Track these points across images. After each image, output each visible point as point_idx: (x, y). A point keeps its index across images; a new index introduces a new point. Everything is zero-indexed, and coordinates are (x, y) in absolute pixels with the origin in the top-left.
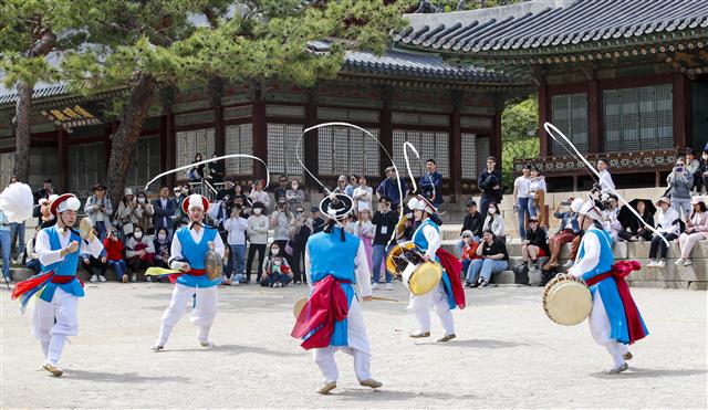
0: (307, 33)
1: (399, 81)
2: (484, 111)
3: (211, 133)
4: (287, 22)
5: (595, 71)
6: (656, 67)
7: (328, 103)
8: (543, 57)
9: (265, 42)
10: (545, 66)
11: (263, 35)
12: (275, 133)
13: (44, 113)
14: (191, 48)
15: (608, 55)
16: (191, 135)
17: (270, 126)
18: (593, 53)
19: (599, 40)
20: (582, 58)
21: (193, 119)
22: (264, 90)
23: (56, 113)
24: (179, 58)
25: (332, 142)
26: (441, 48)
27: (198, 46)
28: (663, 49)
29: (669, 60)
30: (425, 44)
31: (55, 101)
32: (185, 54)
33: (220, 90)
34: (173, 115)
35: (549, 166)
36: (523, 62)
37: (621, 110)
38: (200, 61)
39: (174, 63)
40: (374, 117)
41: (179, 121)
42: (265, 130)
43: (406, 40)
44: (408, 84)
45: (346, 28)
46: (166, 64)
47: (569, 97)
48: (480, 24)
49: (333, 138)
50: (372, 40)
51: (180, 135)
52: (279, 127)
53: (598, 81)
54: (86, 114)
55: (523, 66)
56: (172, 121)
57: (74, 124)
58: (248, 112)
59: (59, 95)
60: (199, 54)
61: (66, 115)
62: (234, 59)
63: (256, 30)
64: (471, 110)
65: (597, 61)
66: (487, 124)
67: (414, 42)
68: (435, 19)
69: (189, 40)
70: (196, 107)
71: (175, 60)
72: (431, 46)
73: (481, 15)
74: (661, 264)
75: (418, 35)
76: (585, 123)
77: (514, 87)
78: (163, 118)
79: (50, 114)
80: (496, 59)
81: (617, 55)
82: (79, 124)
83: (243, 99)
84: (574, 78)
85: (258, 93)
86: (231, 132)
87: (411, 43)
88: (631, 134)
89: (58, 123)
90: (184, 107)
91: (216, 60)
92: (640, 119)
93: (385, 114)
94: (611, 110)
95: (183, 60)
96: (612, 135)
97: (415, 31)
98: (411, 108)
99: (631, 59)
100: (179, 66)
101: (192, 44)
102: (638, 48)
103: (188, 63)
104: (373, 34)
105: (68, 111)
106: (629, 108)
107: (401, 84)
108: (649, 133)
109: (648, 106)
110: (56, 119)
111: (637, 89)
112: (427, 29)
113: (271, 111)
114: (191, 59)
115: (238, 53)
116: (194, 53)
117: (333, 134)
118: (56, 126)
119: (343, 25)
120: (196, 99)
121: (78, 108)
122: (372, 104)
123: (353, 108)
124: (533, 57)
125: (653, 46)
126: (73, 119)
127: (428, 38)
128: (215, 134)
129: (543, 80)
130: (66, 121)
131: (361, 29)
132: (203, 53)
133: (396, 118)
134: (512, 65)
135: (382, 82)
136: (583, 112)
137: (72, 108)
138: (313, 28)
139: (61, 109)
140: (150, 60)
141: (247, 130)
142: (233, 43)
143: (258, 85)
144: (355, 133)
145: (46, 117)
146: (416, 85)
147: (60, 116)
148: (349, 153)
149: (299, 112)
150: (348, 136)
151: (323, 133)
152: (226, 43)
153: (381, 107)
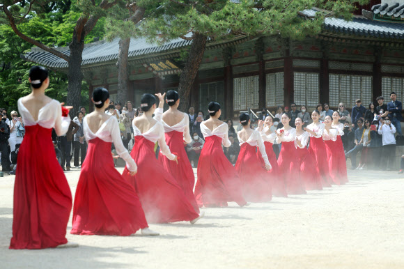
1: (385, 43)
3: (257, 78)
7: (336, 58)
11: (269, 8)
12: (299, 78)
13: (145, 66)
14: (223, 15)
16: (243, 80)
17: (296, 74)
21: (244, 69)
23: (153, 65)
24: (214, 22)
25: (339, 84)
27: (228, 14)
30: (395, 16)
31: (152, 57)
32: (219, 19)
33: (262, 50)
34: (231, 67)
39: (212, 25)
40: (368, 68)
41: (235, 71)
42: (293, 76)
43: (383, 13)
44: (392, 45)
46: (207, 25)
49: (339, 82)
50: (342, 10)
51: (236, 80)
52: (302, 74)
54: (173, 66)
56: (231, 71)
57: (166, 73)
58: (281, 64)
59: (155, 53)
60: (228, 19)
61: (159, 67)
62: (250, 22)
67: (388, 14)
69: (222, 11)
70: (247, 61)
72: (399, 16)
75: (391, 9)
78: (225, 69)
79: (149, 66)
82: (169, 73)
83: (278, 55)
85: (288, 51)
86: (270, 78)
87: (386, 15)
89: (155, 72)
90: (238, 61)
91: (238, 23)
93: (376, 66)
95: (217, 23)
97: (389, 7)
98: (395, 62)
100: (215, 27)
101: (224, 13)
103: (221, 25)
104: (342, 6)
105: (161, 64)
107: (387, 45)
110: (153, 69)
113: (296, 63)
114: (222, 22)
115: (252, 18)
116: (224, 19)
117: (340, 79)
118: (154, 75)
120: (246, 55)
121: (168, 62)
122: (367, 59)
123: (355, 62)
126: (165, 70)
127: (398, 11)
128: (259, 80)
130: (161, 71)
132: (230, 18)
133: (384, 69)
135: (374, 43)
137: (164, 62)
139: (157, 63)
140: (197, 23)
141: (280, 76)
142: (249, 12)
143: (288, 45)
144: (355, 79)
145: (147, 68)
146: (397, 45)
147: (156, 68)
148: (351, 93)
149: (316, 64)
150: (351, 80)
151: (333, 79)
152: (245, 12)
153: (374, 61)
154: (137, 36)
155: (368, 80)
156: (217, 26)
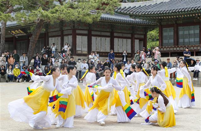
0: (90, 7)
2: (142, 33)
3: (59, 38)
4: (84, 4)
5: (176, 21)
6: (195, 20)
7: (95, 30)
8: (161, 16)
9: (77, 10)
10: (161, 19)
11: (77, 8)
12: (79, 38)
13: (9, 32)
15: (180, 16)
16: (53, 39)
18: (176, 15)
19: (178, 12)
20: (172, 17)
21: (54, 34)
22: (76, 25)
23: (13, 32)
24: (51, 14)
25: (96, 41)
26: (130, 13)
27: (57, 11)
28: (197, 15)
29: (198, 18)
30: (125, 12)
31: (13, 28)
32: (53, 13)
33: (62, 25)
34: (48, 33)
35: (162, 49)
36: (154, 18)
37: (184, 33)
38: (57, 15)
40: (109, 34)
41: (50, 34)
42: (76, 37)
43: (119, 11)
44: (119, 24)
45: (102, 6)
46: (47, 16)
47: (168, 28)
48: (142, 6)
50: (110, 10)
51: (50, 39)
52: (80, 37)
53: (177, 24)
54: (22, 32)
55: (154, 19)
56: (48, 35)
57: (18, 35)
58: (71, 32)
59: (14, 26)
60: (57, 13)
62: (68, 15)
63: (75, 6)
64: (138, 32)
65: (177, 18)
66: (142, 37)
67: (122, 11)
68: (128, 5)
70: (55, 30)
71: (50, 15)
72: (127, 12)
73: (142, 4)
74: (196, 79)
76: (173, 37)
77: (151, 26)
78: (45, 34)
79: (11, 32)
80: (146, 17)
81: (183, 16)
82: (20, 35)
83: (69, 28)
84: (170, 23)
85: (74, 26)
86: (65, 38)
88: (187, 40)
89: (13, 35)
90: (51, 30)
91: (62, 15)
92: (190, 36)
93: (112, 33)
94: (181, 33)
95: (52, 15)
96: (181, 40)
97: (122, 8)
98: (120, 31)
99: (187, 17)
100: (51, 17)
101: (55, 10)
102: (189, 14)
104: (110, 8)
105: (16, 31)
106: (186, 32)
107: (117, 24)
108: (192, 40)
109: (192, 32)
110: (13, 33)
111: (189, 27)
112: (125, 8)
113: (78, 32)
114: (54, 15)
115: (69, 13)
116: (56, 13)
117: (96, 39)
118: (13, 36)
119: (101, 5)
120: (55, 28)
121: (19, 30)
122: (108, 30)
123: (104, 31)
124: (157, 16)
125: (194, 14)
126: (18, 34)
127: (126, 10)
128: (61, 38)
129: (160, 23)
130: (16, 34)
131: (106, 6)
132: (59, 13)
133: (115, 34)
134: (151, 19)
135: (111, 23)
136: (172, 33)
137: (18, 30)
138: (92, 6)
139: (14, 31)
140: (42, 15)
141: (70, 37)
142: (68, 10)
143: (74, 24)
144: (103, 39)
145: (10, 33)
146: (121, 24)
147: (14, 33)
148: (101, 45)
149: (86, 32)
150: (101, 40)
151: (93, 38)
152: (66, 10)
153: (111, 31)
154: (12, 21)
155: (108, 40)
156: (52, 17)
